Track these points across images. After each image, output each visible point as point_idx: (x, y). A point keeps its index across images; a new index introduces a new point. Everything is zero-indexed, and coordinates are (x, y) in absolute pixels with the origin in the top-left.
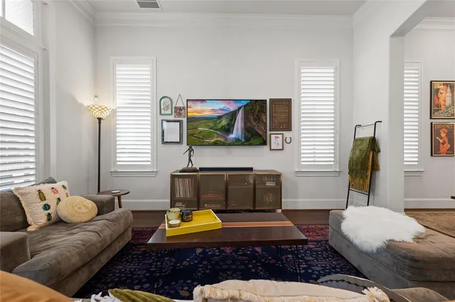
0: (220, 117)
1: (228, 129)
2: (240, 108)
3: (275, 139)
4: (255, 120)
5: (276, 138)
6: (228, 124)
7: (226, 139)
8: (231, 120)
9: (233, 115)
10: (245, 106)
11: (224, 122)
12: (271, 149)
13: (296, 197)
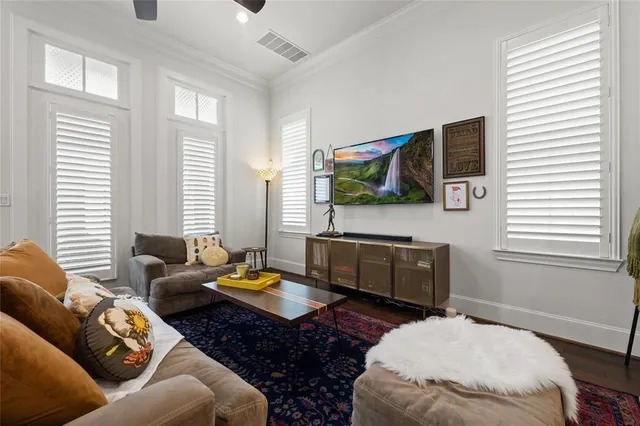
0: (367, 163)
1: (379, 180)
2: (394, 151)
3: (454, 192)
4: (415, 166)
5: (455, 189)
6: (378, 172)
7: (376, 193)
8: (382, 167)
9: (384, 161)
10: (401, 148)
11: (373, 170)
12: (445, 209)
13: (500, 302)
